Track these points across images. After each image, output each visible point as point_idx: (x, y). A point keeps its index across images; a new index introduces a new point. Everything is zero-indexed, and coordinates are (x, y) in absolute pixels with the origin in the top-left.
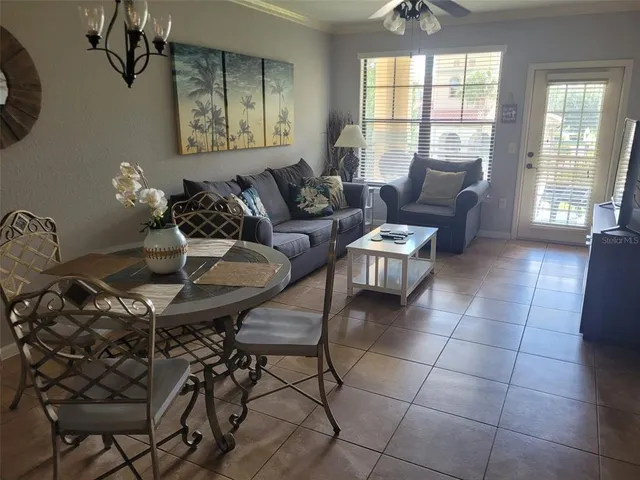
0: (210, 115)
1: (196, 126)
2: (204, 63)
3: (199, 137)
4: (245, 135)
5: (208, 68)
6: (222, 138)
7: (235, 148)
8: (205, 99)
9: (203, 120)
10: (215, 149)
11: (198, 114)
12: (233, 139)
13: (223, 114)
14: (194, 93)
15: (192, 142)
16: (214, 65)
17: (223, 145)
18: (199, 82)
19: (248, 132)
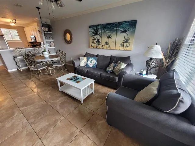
0: (96, 40)
1: (93, 43)
2: (96, 28)
3: (93, 45)
4: (107, 46)
5: (97, 29)
6: (99, 46)
7: (103, 48)
8: (95, 37)
9: (94, 41)
10: (97, 48)
11: (93, 40)
12: (103, 46)
13: (100, 40)
14: (93, 36)
15: (92, 46)
16: (98, 28)
17: (99, 47)
18: (94, 33)
19: (108, 45)
